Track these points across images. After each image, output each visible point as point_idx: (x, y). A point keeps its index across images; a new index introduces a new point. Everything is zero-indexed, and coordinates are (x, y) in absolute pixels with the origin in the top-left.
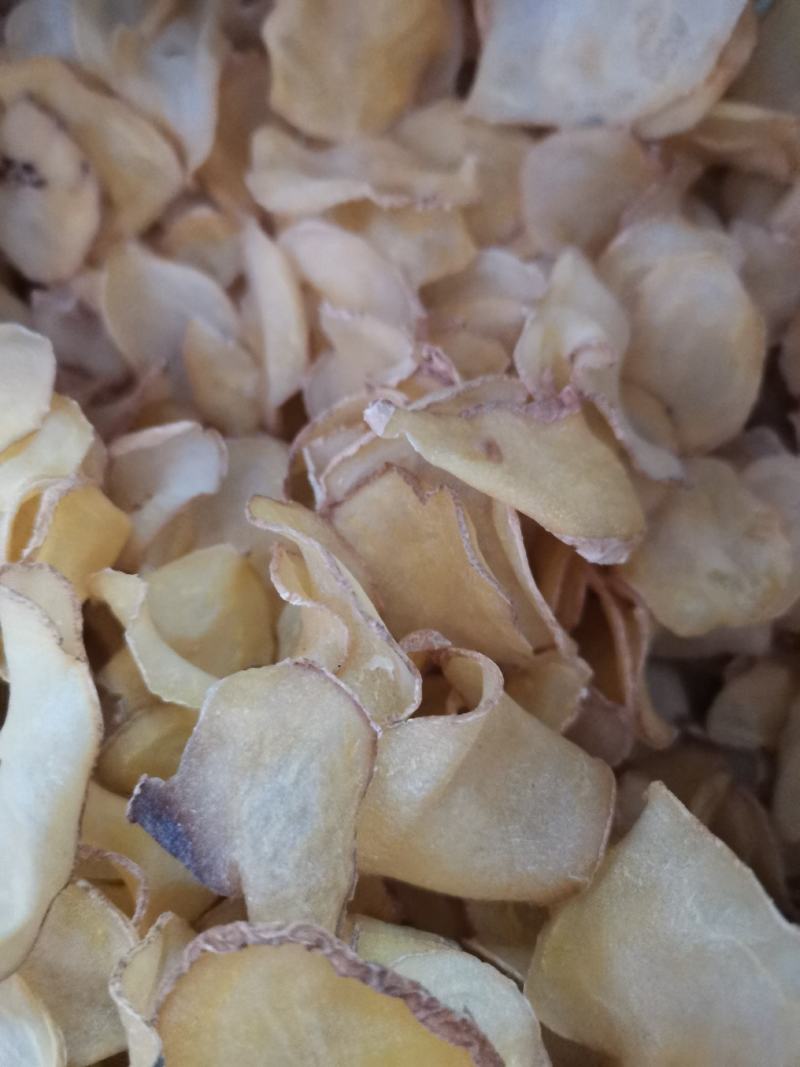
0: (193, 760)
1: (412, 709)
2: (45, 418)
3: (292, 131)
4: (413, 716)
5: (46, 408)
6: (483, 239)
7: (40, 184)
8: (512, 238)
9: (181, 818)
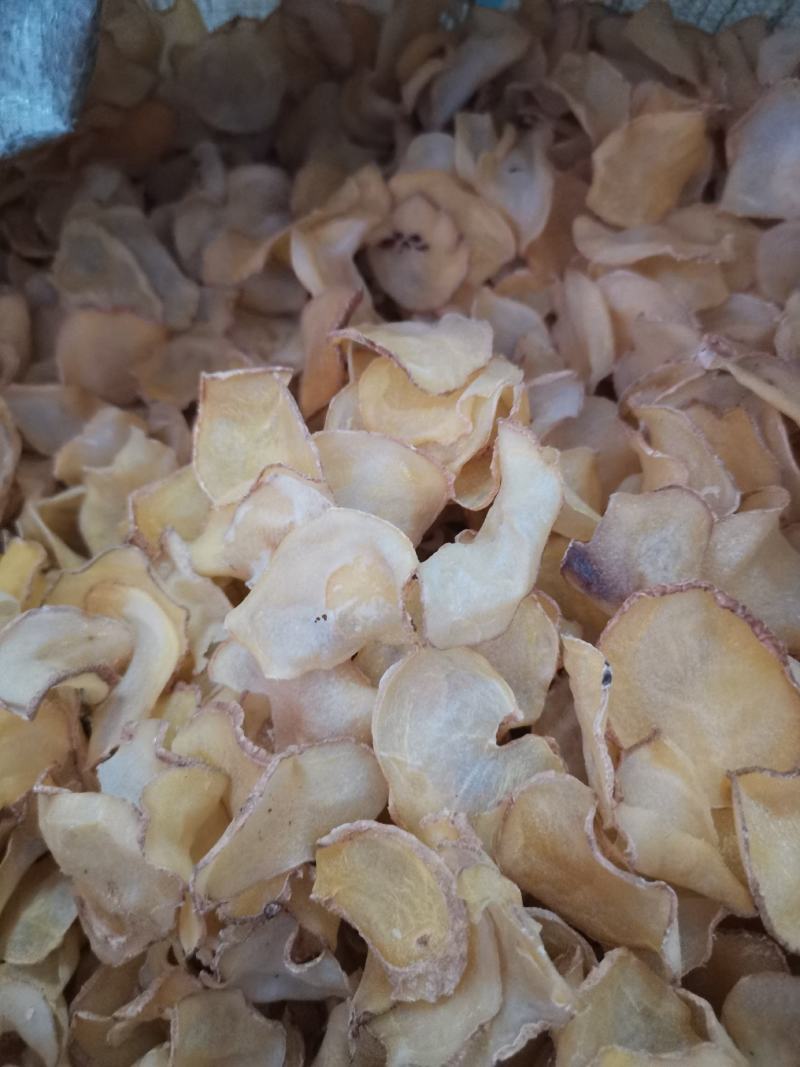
0: (601, 532)
1: (734, 509)
2: (491, 360)
3: (598, 219)
4: (735, 513)
5: (490, 355)
6: (734, 289)
7: (425, 248)
8: (753, 288)
9: (595, 563)
